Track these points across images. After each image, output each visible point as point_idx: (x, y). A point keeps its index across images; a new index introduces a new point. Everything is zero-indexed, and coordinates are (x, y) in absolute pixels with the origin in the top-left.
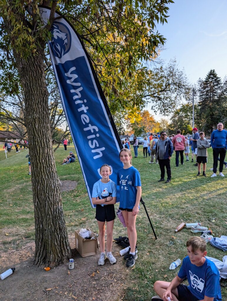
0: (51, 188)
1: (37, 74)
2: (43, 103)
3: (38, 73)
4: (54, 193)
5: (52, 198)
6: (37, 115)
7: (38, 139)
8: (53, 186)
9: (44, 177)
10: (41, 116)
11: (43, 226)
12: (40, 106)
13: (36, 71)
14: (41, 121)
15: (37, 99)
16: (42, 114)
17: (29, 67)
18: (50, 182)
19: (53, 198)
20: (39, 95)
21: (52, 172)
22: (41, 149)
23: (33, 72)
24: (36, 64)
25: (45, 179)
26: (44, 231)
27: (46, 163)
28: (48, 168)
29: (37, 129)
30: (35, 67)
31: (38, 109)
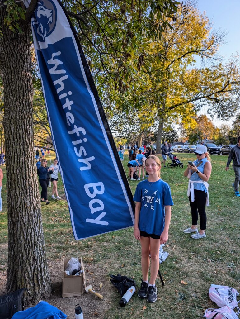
0: (26, 206)
1: (16, 65)
2: (23, 100)
3: (19, 63)
4: (30, 212)
5: (26, 218)
6: (14, 115)
7: (14, 144)
8: (28, 203)
9: (18, 192)
10: (18, 116)
11: (14, 252)
12: (18, 104)
13: (16, 61)
14: (18, 122)
15: (16, 95)
16: (20, 114)
17: (7, 56)
18: (25, 198)
19: (28, 219)
20: (18, 90)
21: (29, 185)
22: (16, 157)
23: (12, 62)
24: (16, 53)
25: (18, 195)
26: (15, 259)
27: (21, 174)
28: (24, 181)
29: (13, 132)
30: (15, 56)
31: (15, 107)
